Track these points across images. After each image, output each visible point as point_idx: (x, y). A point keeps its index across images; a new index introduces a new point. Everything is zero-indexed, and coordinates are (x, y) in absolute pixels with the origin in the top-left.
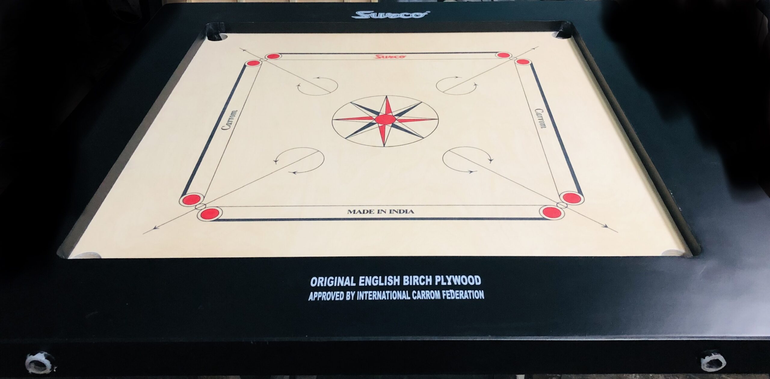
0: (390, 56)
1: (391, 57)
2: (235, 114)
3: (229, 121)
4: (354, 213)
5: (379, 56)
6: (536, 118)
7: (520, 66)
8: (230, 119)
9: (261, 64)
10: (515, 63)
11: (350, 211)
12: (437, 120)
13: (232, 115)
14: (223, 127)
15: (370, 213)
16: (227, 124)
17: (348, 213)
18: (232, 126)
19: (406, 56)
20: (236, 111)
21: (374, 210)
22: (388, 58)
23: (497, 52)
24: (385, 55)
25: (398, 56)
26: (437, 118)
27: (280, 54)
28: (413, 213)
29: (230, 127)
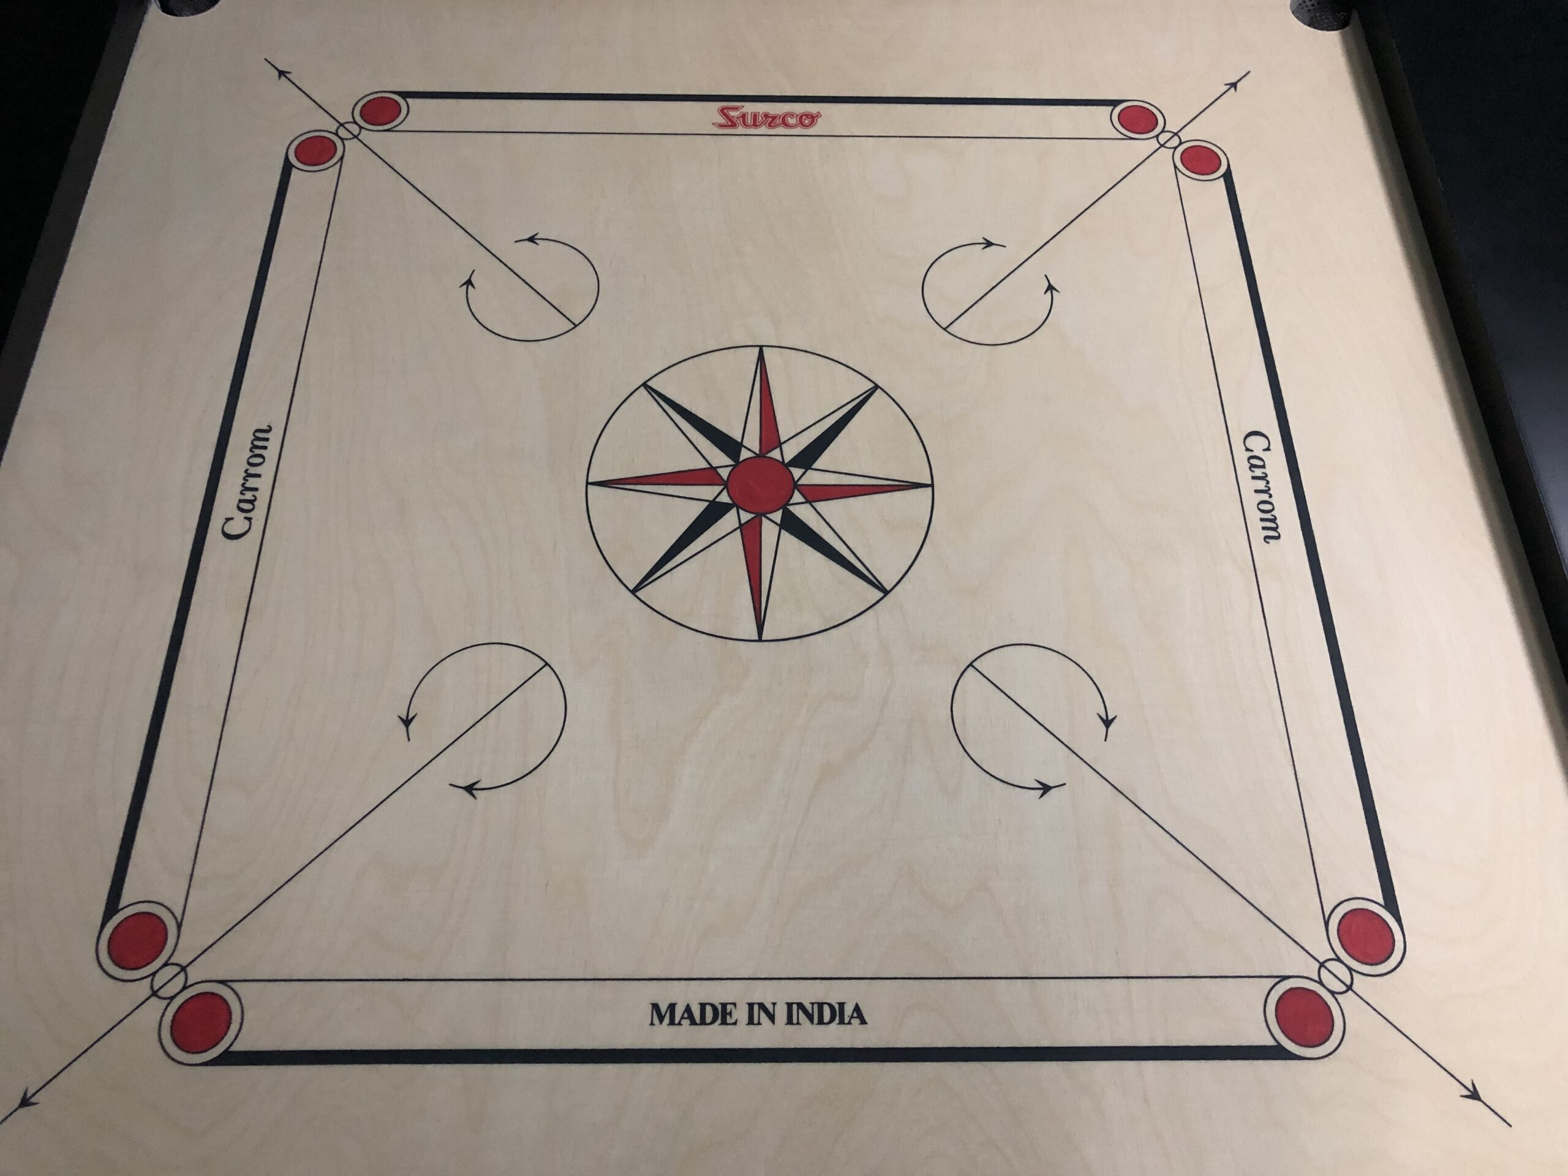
0: (766, 116)
1: (771, 120)
2: (265, 448)
3: (245, 489)
4: (672, 1022)
5: (732, 113)
6: (1249, 486)
7: (1191, 185)
8: (248, 475)
9: (342, 158)
10: (1175, 167)
11: (655, 1007)
12: (930, 489)
13: (257, 451)
14: (228, 520)
15: (724, 1023)
16: (239, 509)
17: (652, 1024)
18: (258, 515)
19: (818, 115)
20: (265, 427)
21: (735, 1004)
22: (760, 125)
23: (1114, 103)
24: (750, 108)
25: (792, 115)
26: (929, 482)
27: (400, 94)
28: (863, 1022)
29: (249, 519)
